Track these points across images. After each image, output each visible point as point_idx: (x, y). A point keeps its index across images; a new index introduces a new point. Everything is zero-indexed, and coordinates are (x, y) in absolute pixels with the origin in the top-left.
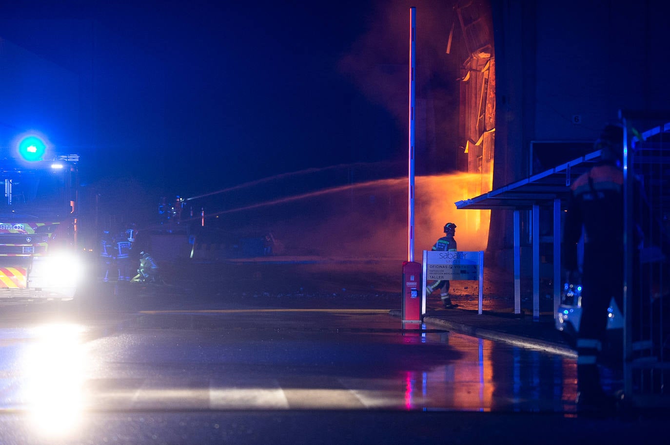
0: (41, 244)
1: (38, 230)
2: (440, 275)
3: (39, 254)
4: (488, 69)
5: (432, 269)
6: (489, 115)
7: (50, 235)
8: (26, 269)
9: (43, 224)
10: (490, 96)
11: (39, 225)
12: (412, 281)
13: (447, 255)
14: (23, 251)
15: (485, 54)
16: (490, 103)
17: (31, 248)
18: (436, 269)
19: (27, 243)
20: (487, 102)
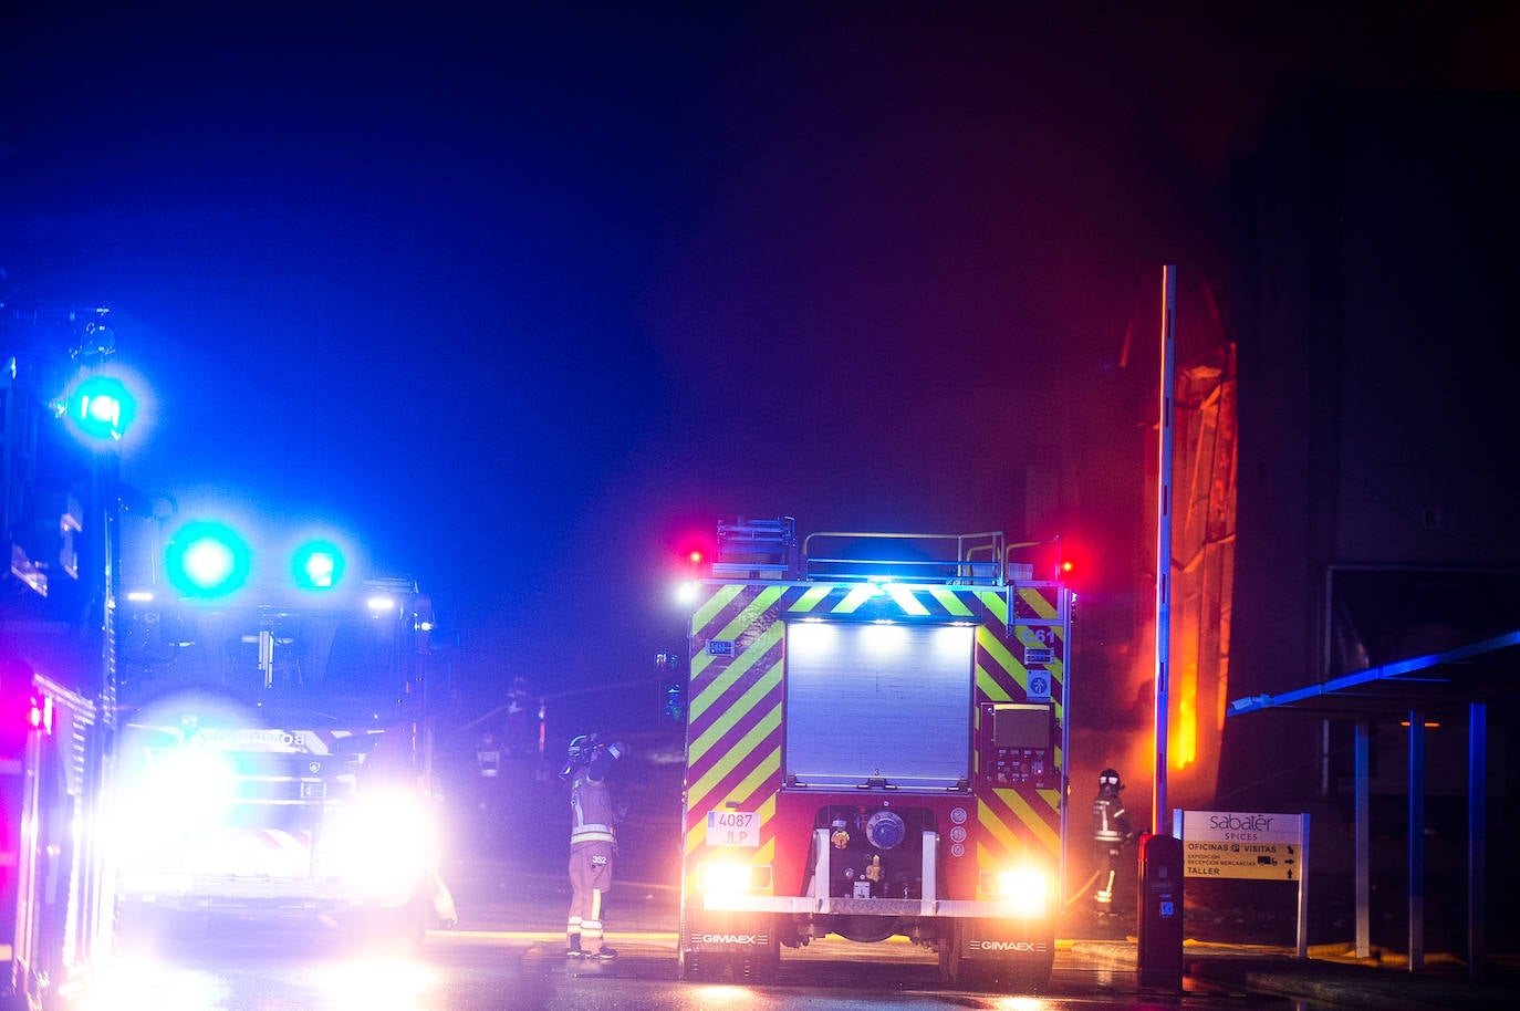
0: (342, 778)
1: (335, 745)
2: (1211, 866)
3: (335, 801)
4: (1218, 402)
5: (1194, 852)
6: (1218, 506)
7: (362, 757)
8: (308, 833)
9: (347, 734)
10: (1221, 464)
11: (338, 734)
12: (1162, 880)
13: (1229, 821)
14: (302, 794)
15: (1208, 370)
16: (1219, 478)
17: (318, 787)
18: (1203, 852)
19: (310, 774)
20: (1214, 476)
